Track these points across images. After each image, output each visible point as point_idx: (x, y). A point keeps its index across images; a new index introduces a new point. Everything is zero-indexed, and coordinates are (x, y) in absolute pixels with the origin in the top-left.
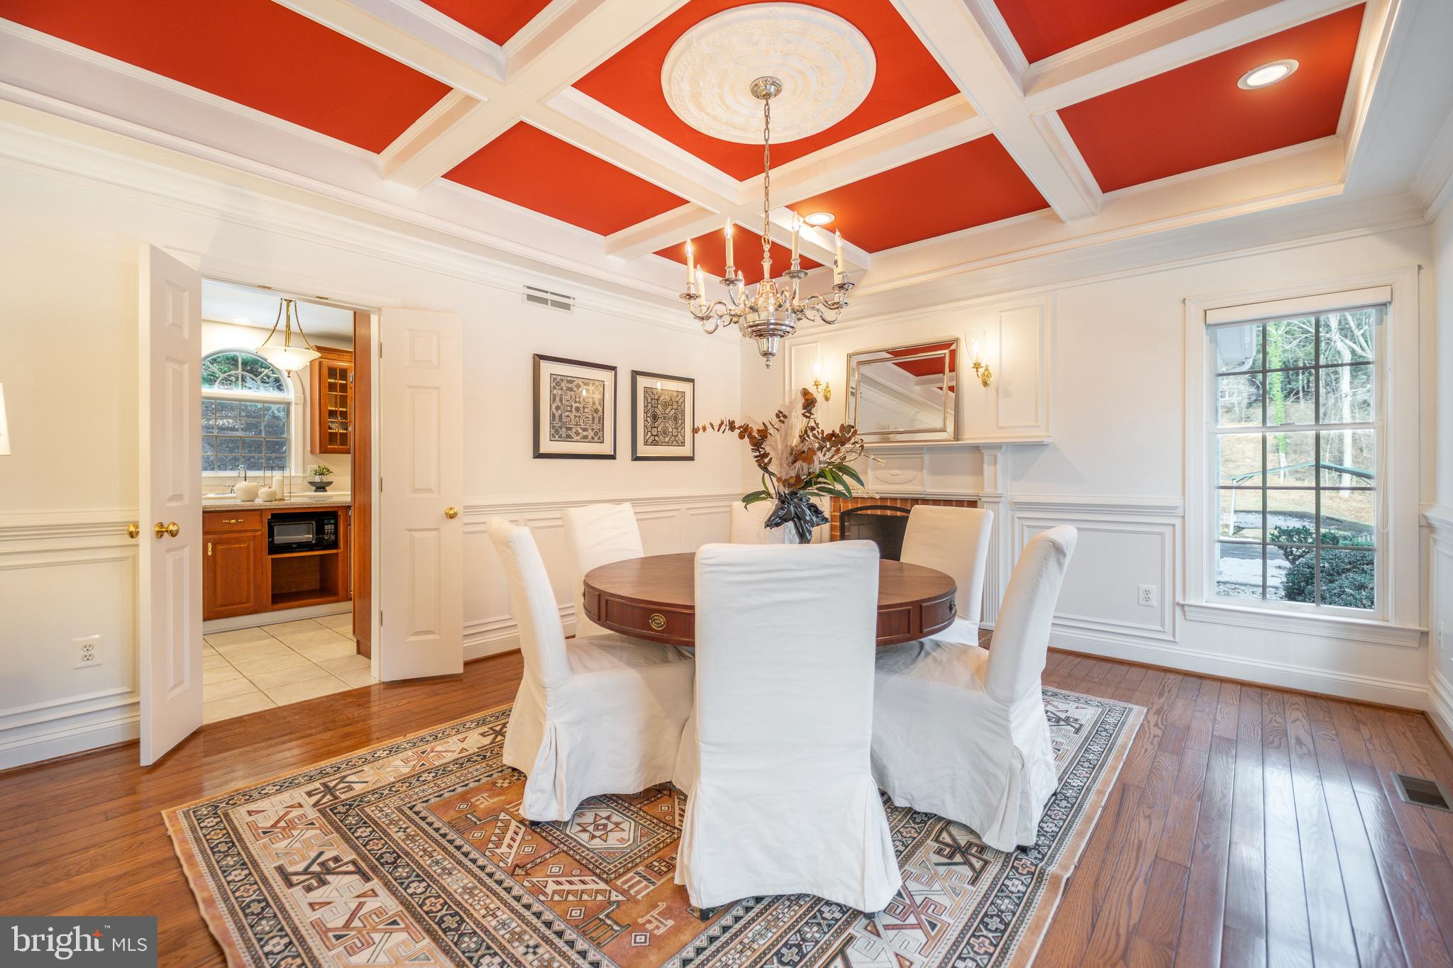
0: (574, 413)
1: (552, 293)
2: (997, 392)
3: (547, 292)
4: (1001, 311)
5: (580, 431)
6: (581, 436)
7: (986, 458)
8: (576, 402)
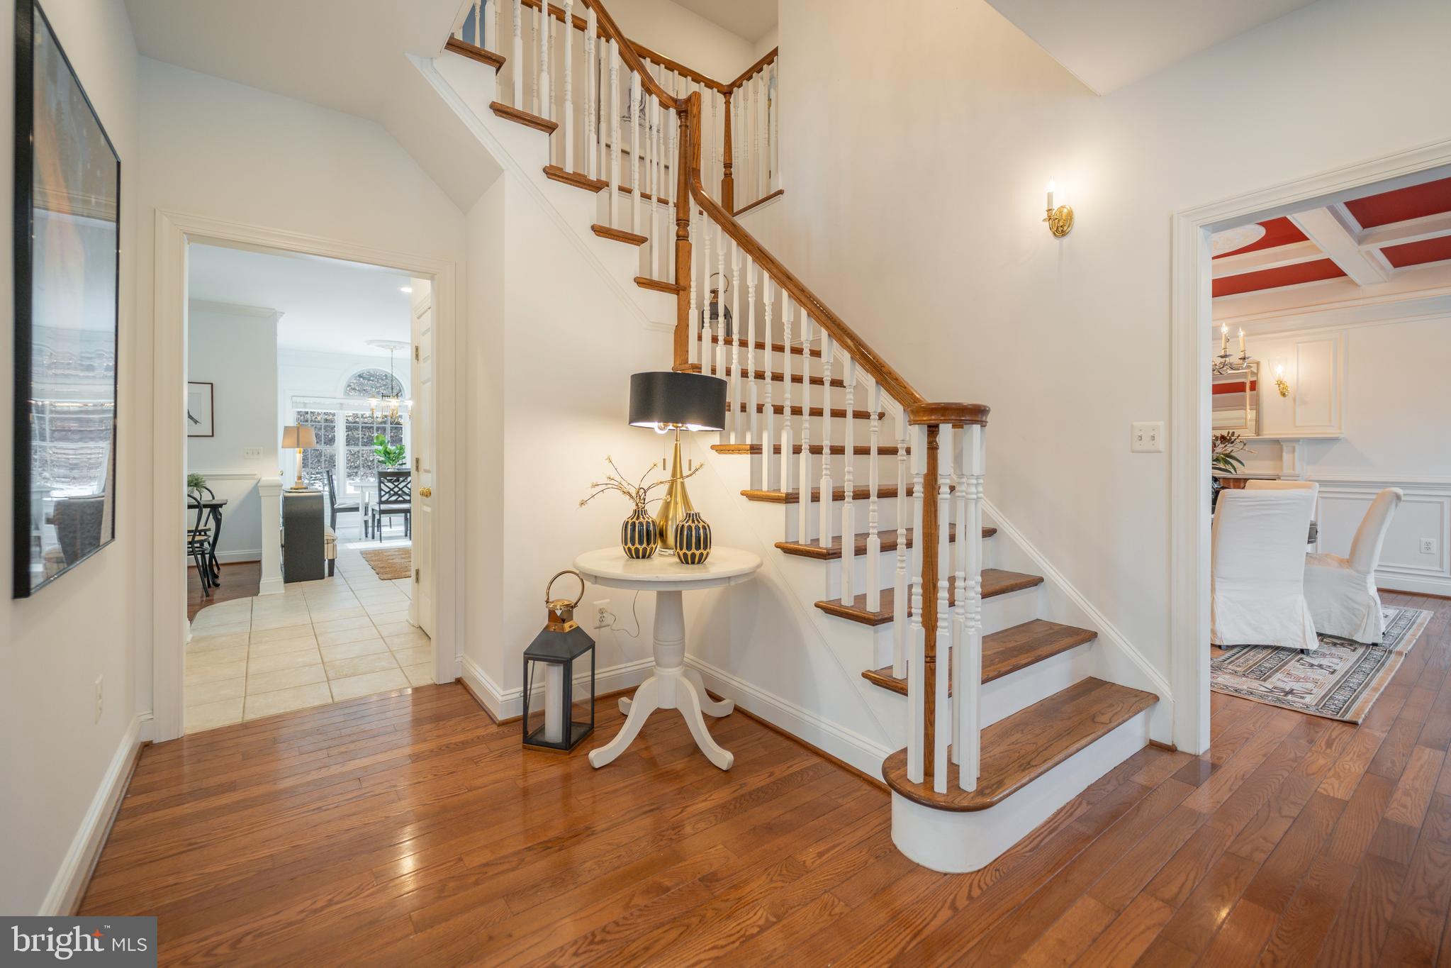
2: (1294, 400)
4: (1298, 343)
7: (1285, 448)
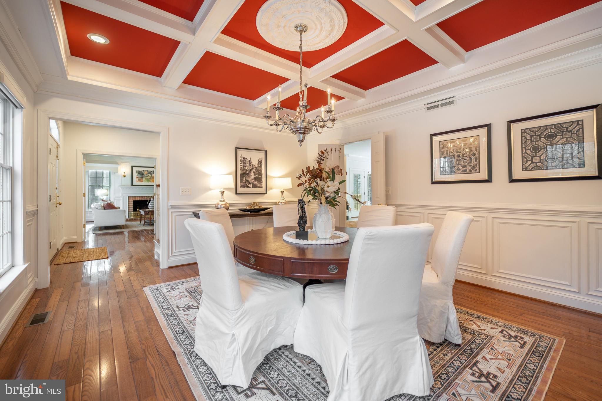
0: (456, 158)
1: (441, 100)
3: (438, 101)
5: (461, 168)
6: (461, 170)
8: (457, 152)
